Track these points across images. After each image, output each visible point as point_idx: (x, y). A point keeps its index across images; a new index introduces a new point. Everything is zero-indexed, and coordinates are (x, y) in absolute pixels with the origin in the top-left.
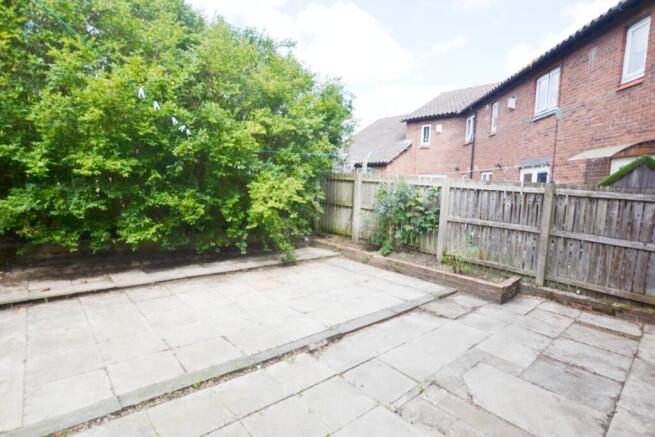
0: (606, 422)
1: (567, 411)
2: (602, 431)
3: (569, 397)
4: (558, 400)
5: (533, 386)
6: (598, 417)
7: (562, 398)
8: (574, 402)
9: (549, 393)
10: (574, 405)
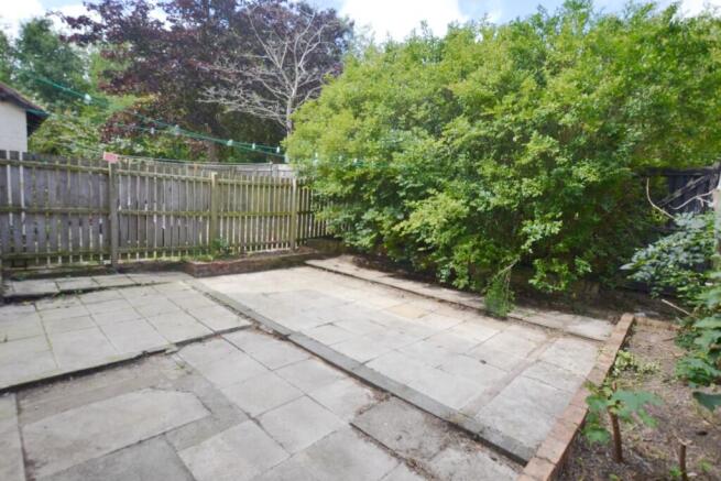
0: (31, 470)
1: (78, 446)
2: (30, 457)
3: (92, 462)
4: (99, 448)
5: (138, 440)
6: (44, 468)
7: (98, 454)
8: (81, 461)
9: (115, 447)
10: (79, 458)
